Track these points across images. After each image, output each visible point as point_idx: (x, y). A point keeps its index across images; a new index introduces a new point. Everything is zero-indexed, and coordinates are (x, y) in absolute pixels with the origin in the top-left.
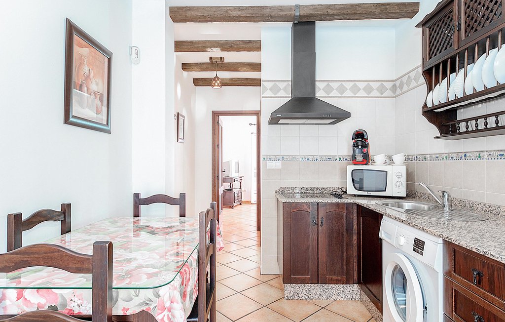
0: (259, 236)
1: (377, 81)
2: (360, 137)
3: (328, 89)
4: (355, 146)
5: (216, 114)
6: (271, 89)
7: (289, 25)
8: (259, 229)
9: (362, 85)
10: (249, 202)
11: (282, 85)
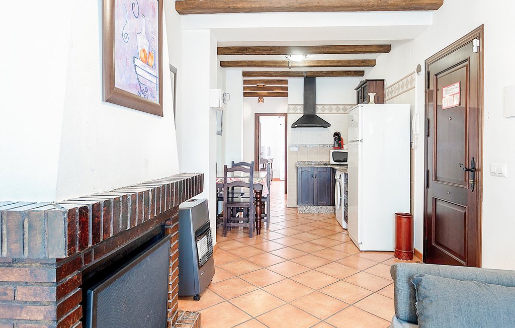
0: (286, 196)
1: (349, 105)
2: (337, 135)
3: (323, 109)
4: (335, 140)
5: (257, 116)
6: (293, 109)
7: (302, 79)
8: (286, 193)
9: (341, 107)
10: (278, 180)
11: (299, 107)
